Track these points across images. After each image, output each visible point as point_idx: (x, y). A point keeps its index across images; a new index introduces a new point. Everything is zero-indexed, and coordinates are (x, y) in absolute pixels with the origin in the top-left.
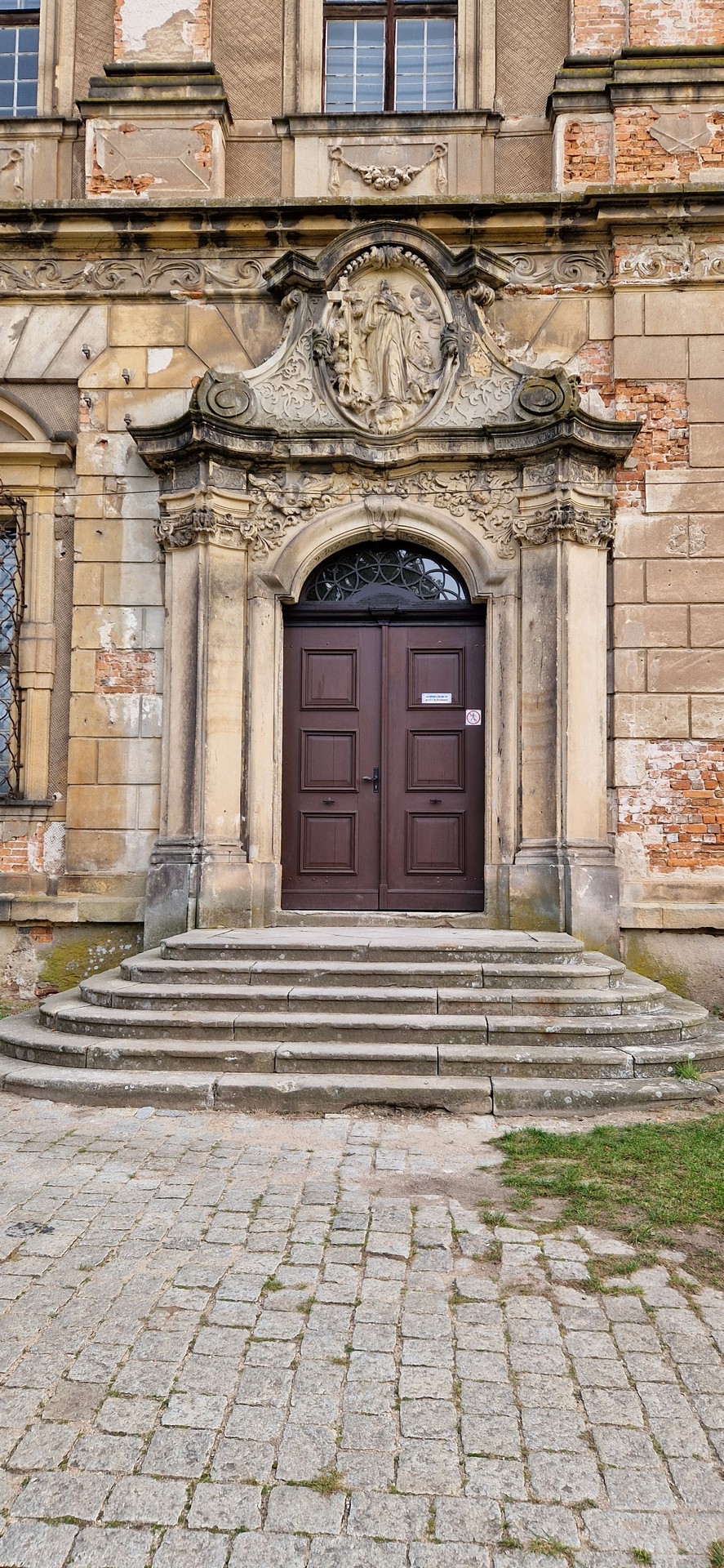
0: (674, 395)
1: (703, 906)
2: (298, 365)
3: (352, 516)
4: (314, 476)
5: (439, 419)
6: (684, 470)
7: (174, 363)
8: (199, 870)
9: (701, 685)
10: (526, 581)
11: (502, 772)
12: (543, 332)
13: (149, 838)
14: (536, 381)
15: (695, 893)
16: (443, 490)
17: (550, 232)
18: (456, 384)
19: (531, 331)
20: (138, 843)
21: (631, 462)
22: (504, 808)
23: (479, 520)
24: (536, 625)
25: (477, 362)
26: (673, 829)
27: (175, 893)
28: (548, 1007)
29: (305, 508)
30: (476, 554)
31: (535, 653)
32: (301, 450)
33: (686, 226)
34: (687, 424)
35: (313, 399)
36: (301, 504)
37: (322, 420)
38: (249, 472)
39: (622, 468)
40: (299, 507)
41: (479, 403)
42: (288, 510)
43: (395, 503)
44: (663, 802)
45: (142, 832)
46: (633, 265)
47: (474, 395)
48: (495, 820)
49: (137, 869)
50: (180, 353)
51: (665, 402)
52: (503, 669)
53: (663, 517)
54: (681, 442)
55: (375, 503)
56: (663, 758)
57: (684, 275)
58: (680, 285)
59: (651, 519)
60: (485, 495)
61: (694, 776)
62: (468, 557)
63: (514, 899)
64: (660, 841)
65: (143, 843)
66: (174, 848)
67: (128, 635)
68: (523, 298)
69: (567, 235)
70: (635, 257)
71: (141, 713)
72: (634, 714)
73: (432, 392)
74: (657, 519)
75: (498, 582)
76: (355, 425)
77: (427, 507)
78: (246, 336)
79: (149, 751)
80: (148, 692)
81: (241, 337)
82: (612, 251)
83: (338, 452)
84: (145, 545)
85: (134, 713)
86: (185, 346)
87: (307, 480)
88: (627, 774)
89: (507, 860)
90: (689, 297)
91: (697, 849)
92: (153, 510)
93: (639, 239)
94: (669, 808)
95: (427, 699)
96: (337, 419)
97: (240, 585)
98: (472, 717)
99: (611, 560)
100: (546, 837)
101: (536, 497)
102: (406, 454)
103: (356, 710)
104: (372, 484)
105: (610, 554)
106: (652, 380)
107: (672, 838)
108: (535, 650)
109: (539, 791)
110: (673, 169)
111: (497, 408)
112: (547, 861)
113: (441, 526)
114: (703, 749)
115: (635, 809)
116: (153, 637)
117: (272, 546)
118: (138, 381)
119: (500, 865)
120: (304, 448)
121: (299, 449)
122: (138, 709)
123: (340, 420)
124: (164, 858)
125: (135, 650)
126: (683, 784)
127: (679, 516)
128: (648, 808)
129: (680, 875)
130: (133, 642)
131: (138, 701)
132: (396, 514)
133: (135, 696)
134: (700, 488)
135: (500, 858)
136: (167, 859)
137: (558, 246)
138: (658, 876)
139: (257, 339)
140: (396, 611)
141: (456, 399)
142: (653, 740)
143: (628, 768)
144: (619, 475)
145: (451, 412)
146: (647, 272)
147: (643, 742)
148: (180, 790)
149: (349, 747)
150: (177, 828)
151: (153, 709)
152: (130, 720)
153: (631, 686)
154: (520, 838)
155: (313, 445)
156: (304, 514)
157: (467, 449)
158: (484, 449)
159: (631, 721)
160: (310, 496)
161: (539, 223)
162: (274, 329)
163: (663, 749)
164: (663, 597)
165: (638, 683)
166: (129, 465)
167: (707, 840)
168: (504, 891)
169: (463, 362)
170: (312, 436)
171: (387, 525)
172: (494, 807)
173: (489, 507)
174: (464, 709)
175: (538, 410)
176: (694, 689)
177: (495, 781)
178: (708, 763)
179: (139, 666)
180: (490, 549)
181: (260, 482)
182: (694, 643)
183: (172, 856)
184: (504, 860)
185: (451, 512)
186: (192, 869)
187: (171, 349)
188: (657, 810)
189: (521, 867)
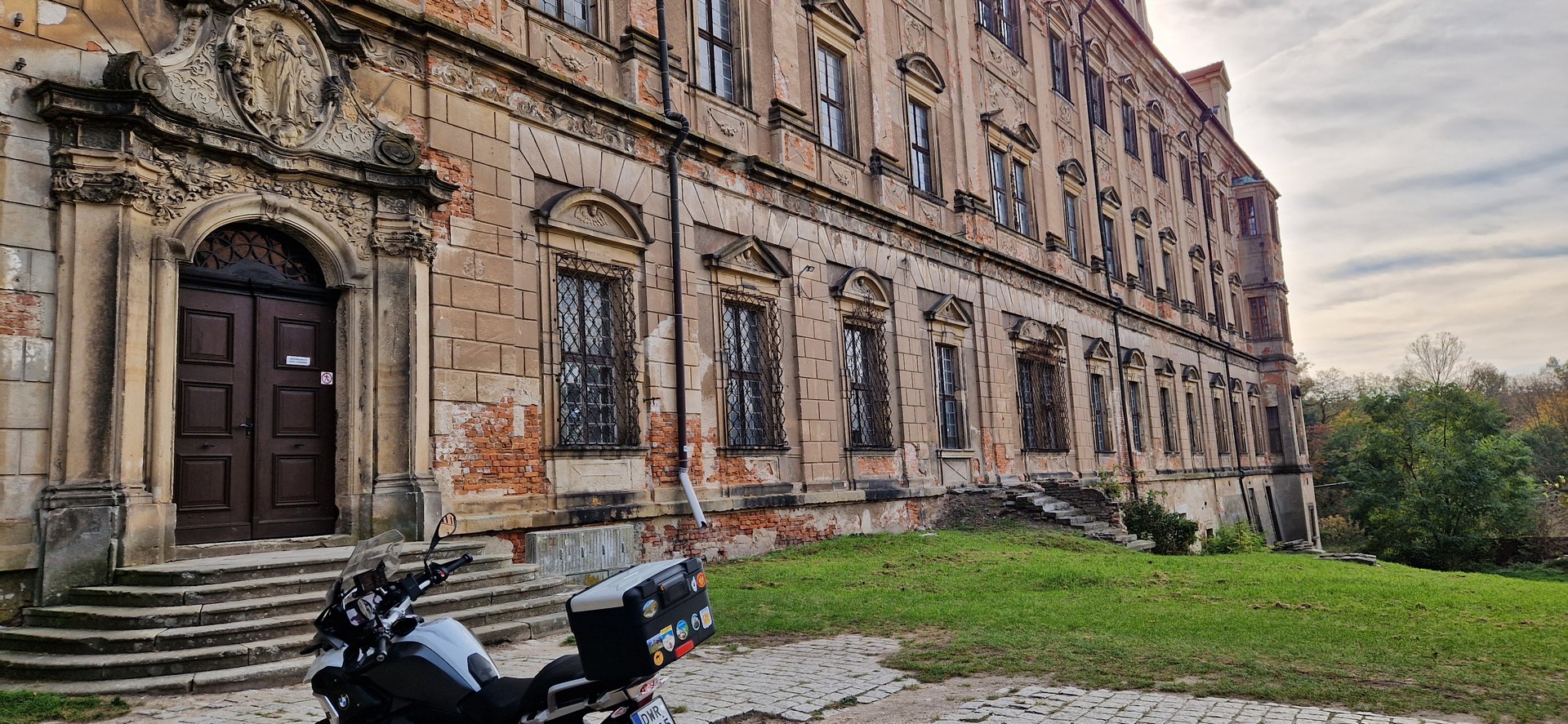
0: (464, 168)
1: (486, 516)
2: (205, 67)
3: (250, 204)
4: (214, 163)
5: (320, 143)
6: (471, 221)
7: (66, 21)
8: (124, 511)
9: (482, 367)
10: (381, 280)
11: (364, 423)
12: (383, 98)
13: (33, 483)
14: (393, 139)
15: (481, 508)
16: (319, 198)
17: (389, 29)
18: (333, 122)
19: (374, 95)
20: (19, 489)
21: (442, 208)
22: (365, 451)
23: (344, 227)
24: (389, 314)
25: (348, 109)
26: (467, 465)
27: (86, 536)
28: (505, 579)
29: (207, 188)
30: (345, 254)
31: (388, 334)
32: (212, 141)
33: (472, 60)
34: (473, 191)
35: (218, 99)
36: (204, 184)
37: (226, 118)
38: (155, 145)
39: (436, 211)
40: (202, 187)
41: (349, 140)
42: (192, 187)
43: (285, 202)
44: (461, 446)
45: (24, 478)
46: (440, 73)
47: (346, 133)
48: (356, 460)
49: (18, 515)
50: (74, 14)
51: (459, 171)
52: (364, 344)
53: (461, 249)
54: (470, 201)
55: (271, 198)
56: (462, 414)
57: (470, 92)
58: (468, 97)
59: (454, 250)
60: (350, 210)
61: (479, 428)
62: (337, 254)
63: (376, 520)
64: (459, 473)
65: (25, 489)
66: (76, 492)
67: (10, 276)
68: (369, 68)
69: (399, 35)
70: (441, 68)
71: (24, 357)
72: (445, 384)
73: (318, 124)
74: (458, 250)
75: (361, 277)
76: (257, 132)
77: (306, 208)
78: (143, 20)
79: (33, 395)
80: (31, 335)
81: (138, 20)
82: (426, 57)
83: (245, 150)
84: (32, 189)
85: (17, 356)
86: (81, 9)
87: (207, 165)
88: (441, 426)
89: (368, 491)
90: (472, 106)
91: (480, 478)
92: (42, 156)
93: (443, 56)
94: (465, 449)
95: (291, 360)
96: (239, 121)
97: (147, 246)
98: (326, 378)
99: (431, 273)
100: (397, 472)
101: (391, 220)
102: (299, 166)
103: (233, 366)
104: (263, 181)
105: (430, 269)
106: (453, 155)
107: (466, 470)
108: (388, 332)
109: (392, 437)
110: (458, 15)
111: (363, 148)
112: (402, 490)
113: (319, 227)
114: (483, 410)
115: (446, 451)
116: (40, 280)
117: (175, 216)
118: (27, 26)
119: (362, 495)
120: (216, 140)
121: (211, 140)
122: (21, 352)
123: (242, 124)
124: (66, 502)
125: (17, 291)
126: (473, 433)
127: (469, 251)
128: (453, 450)
129: (472, 496)
130: (16, 284)
131: (21, 344)
132: (287, 210)
133: (17, 339)
134: (480, 235)
135: (361, 489)
136: (71, 504)
137: (391, 40)
138: (459, 498)
139: (153, 27)
140: (271, 285)
141: (333, 132)
142: (456, 402)
143: (442, 421)
144: (434, 214)
145: (329, 141)
146: (449, 81)
147: (450, 403)
148: (84, 437)
149: (224, 397)
150: (79, 473)
151: (38, 353)
152: (11, 362)
153: (444, 363)
154: (376, 474)
155: (224, 140)
156: (205, 193)
157: (344, 173)
158: (356, 177)
159: (444, 389)
160: (212, 180)
161: (387, 22)
162: (170, 24)
163: (461, 408)
164: (461, 304)
165: (448, 363)
166: (14, 105)
167: (486, 472)
168: (366, 515)
169: (338, 106)
170: (224, 133)
171: (277, 217)
172: (356, 450)
173: (353, 218)
174: (320, 372)
175: (396, 159)
176: (479, 369)
177: (357, 431)
178: (486, 419)
179: (22, 308)
180: (354, 250)
181: (167, 157)
182: (479, 338)
183: (78, 500)
184: (365, 491)
185: (325, 217)
186: (116, 511)
187: (65, 8)
188: (459, 452)
189: (381, 495)
